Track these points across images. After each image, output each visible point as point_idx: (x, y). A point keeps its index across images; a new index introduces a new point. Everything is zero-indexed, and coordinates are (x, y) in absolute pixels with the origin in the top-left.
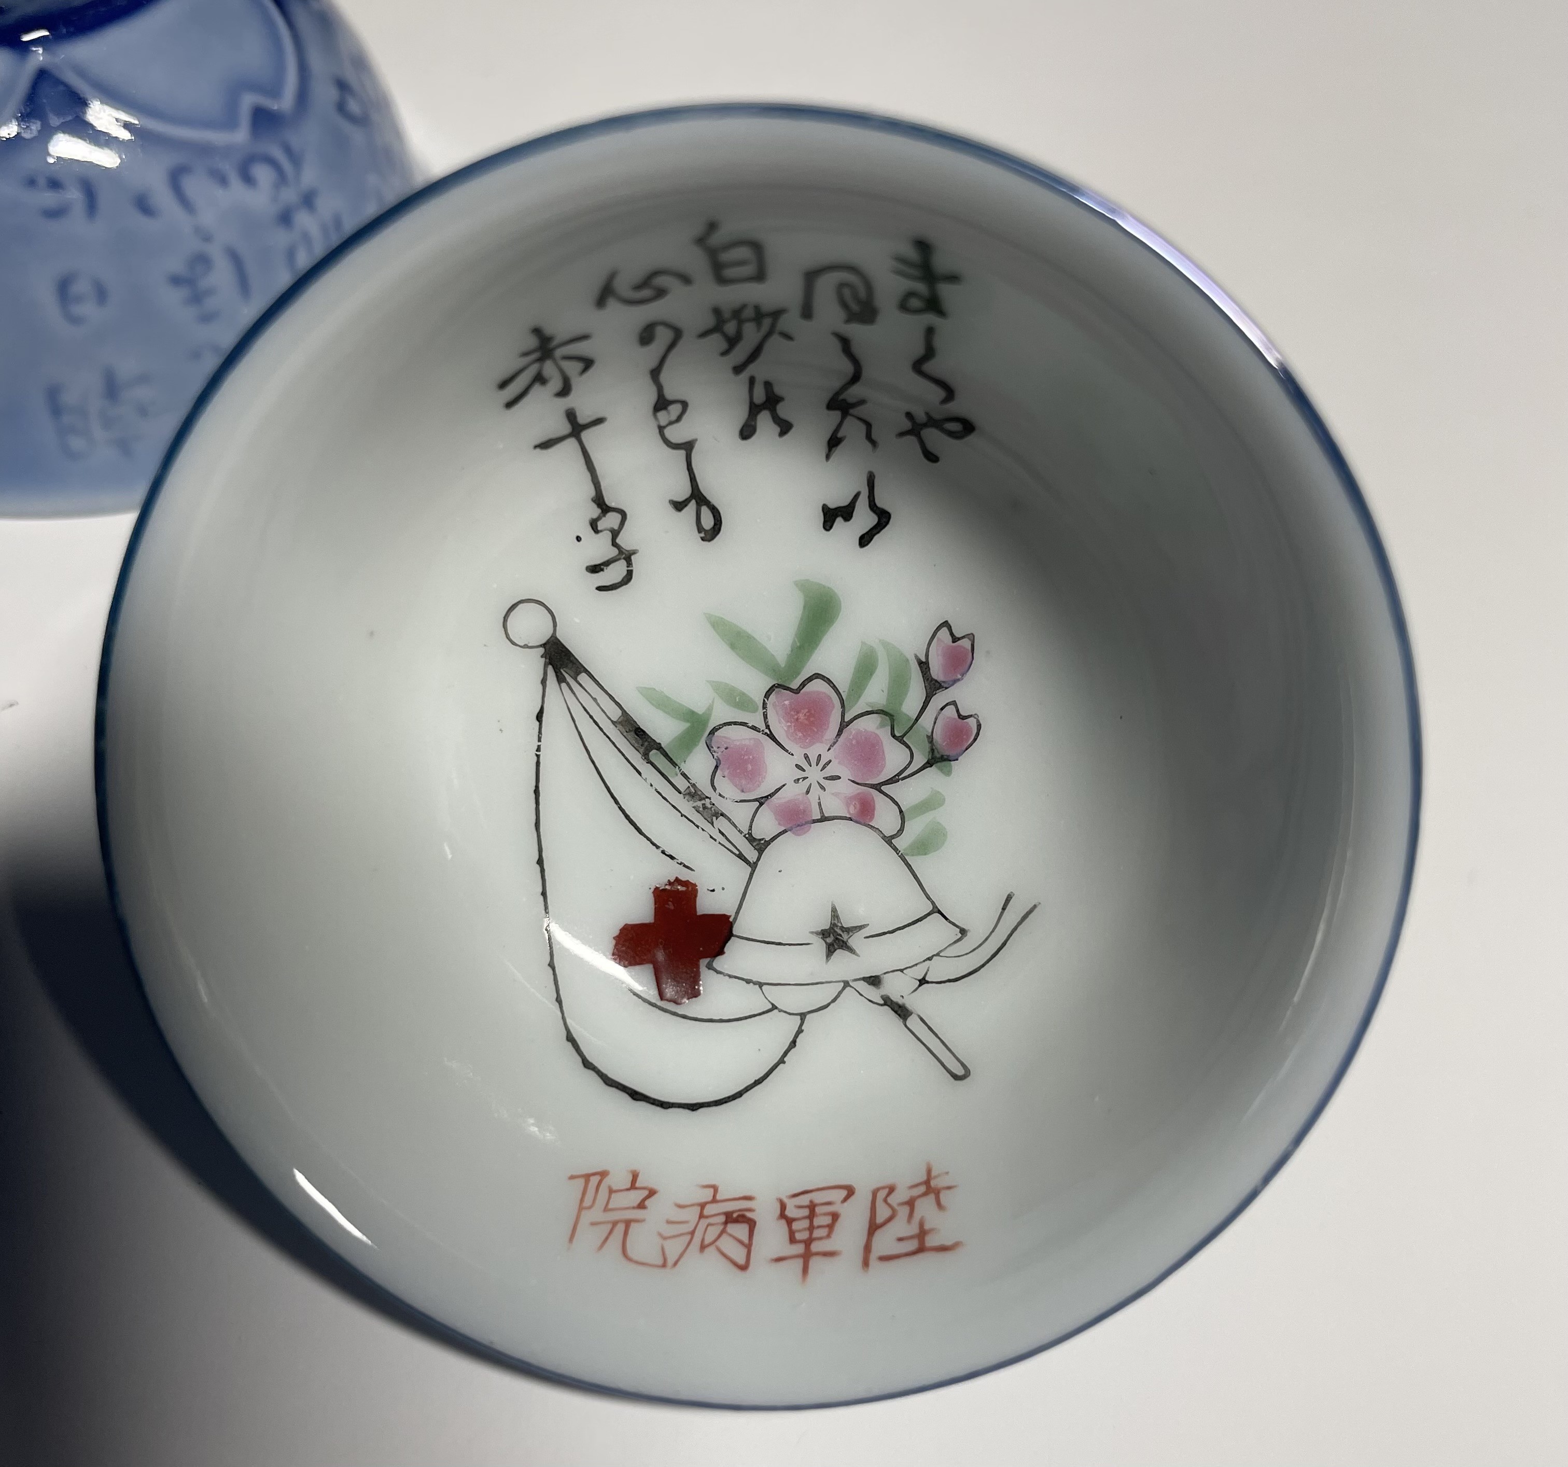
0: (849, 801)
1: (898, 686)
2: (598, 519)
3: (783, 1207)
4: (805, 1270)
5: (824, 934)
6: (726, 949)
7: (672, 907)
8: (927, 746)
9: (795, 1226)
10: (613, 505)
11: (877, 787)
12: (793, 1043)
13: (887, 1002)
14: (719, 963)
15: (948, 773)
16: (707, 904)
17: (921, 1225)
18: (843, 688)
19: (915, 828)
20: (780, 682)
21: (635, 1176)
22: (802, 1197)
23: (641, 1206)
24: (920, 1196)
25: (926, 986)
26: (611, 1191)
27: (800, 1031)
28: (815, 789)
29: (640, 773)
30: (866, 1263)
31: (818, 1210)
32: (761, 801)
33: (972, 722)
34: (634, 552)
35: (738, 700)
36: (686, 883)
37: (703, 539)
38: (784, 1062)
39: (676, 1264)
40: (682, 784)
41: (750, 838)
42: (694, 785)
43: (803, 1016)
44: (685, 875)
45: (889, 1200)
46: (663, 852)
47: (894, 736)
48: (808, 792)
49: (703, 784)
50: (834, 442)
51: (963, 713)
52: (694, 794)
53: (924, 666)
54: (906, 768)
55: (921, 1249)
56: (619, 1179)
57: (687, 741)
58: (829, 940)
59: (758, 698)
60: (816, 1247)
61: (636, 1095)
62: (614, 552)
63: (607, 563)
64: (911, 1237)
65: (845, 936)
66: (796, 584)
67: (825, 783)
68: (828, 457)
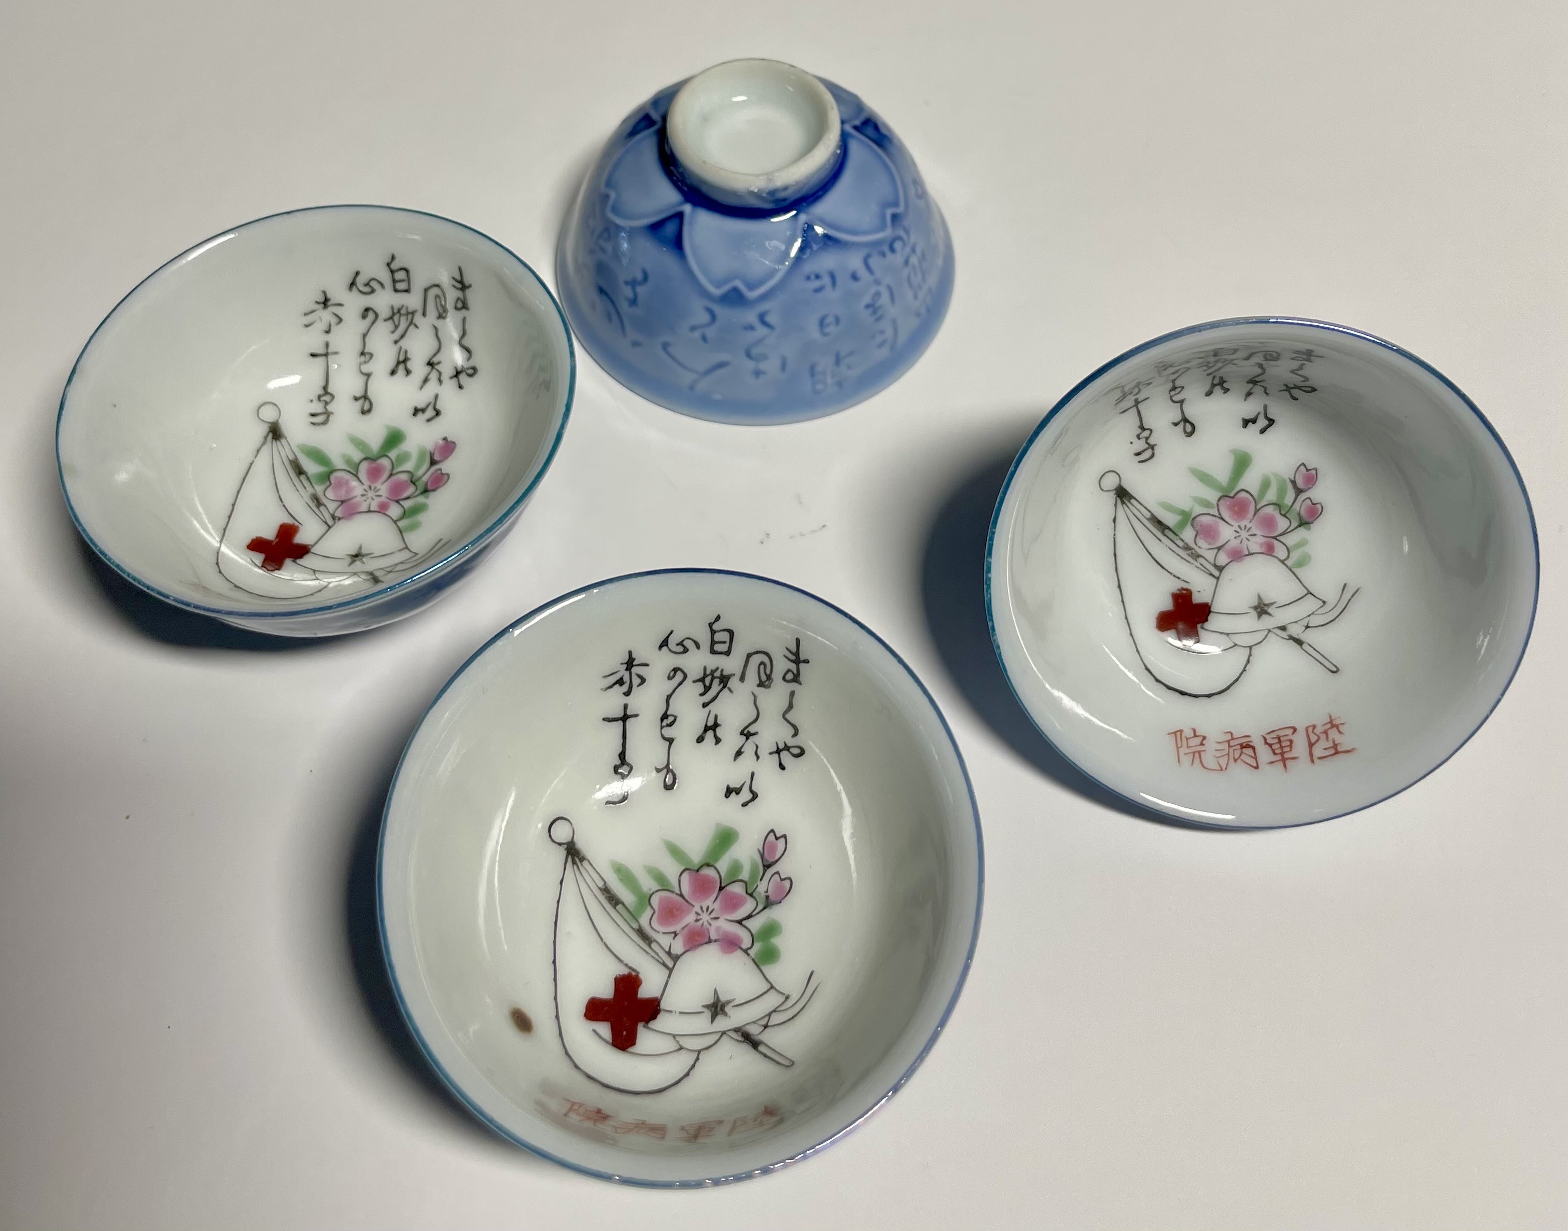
0: (1261, 545)
1: (1282, 492)
2: (1141, 433)
3: (1265, 739)
4: (1285, 766)
5: (1255, 608)
6: (1208, 619)
7: (1181, 601)
8: (1298, 518)
9: (1274, 747)
10: (1147, 427)
11: (1275, 538)
12: (1248, 661)
13: (1291, 638)
14: (1206, 625)
15: (1309, 529)
16: (1197, 599)
17: (1334, 742)
18: (1255, 494)
19: (1295, 556)
20: (1225, 494)
21: (1194, 731)
22: (1272, 733)
23: (1202, 744)
24: (1329, 729)
25: (1308, 629)
26: (1187, 739)
27: (1250, 655)
28: (1245, 541)
29: (1160, 541)
30: (1312, 761)
31: (1282, 739)
32: (1219, 549)
33: (1319, 506)
34: (1155, 445)
35: (1206, 503)
36: (1186, 590)
37: (1187, 436)
38: (1245, 670)
39: (1226, 769)
40: (1181, 544)
41: (1215, 566)
42: (1186, 544)
43: (1250, 648)
44: (1185, 586)
45: (1315, 731)
46: (1174, 576)
47: (1281, 514)
48: (1241, 542)
49: (1192, 544)
50: (1249, 394)
51: (1314, 502)
52: (1187, 548)
53: (1294, 483)
54: (1287, 529)
55: (1337, 753)
56: (1188, 733)
57: (1182, 525)
58: (1259, 610)
59: (1215, 502)
60: (1286, 756)
61: (1182, 693)
62: (1147, 446)
63: (1143, 451)
64: (1331, 747)
65: (1266, 608)
66: (1231, 451)
67: (1249, 538)
68: (1245, 400)
